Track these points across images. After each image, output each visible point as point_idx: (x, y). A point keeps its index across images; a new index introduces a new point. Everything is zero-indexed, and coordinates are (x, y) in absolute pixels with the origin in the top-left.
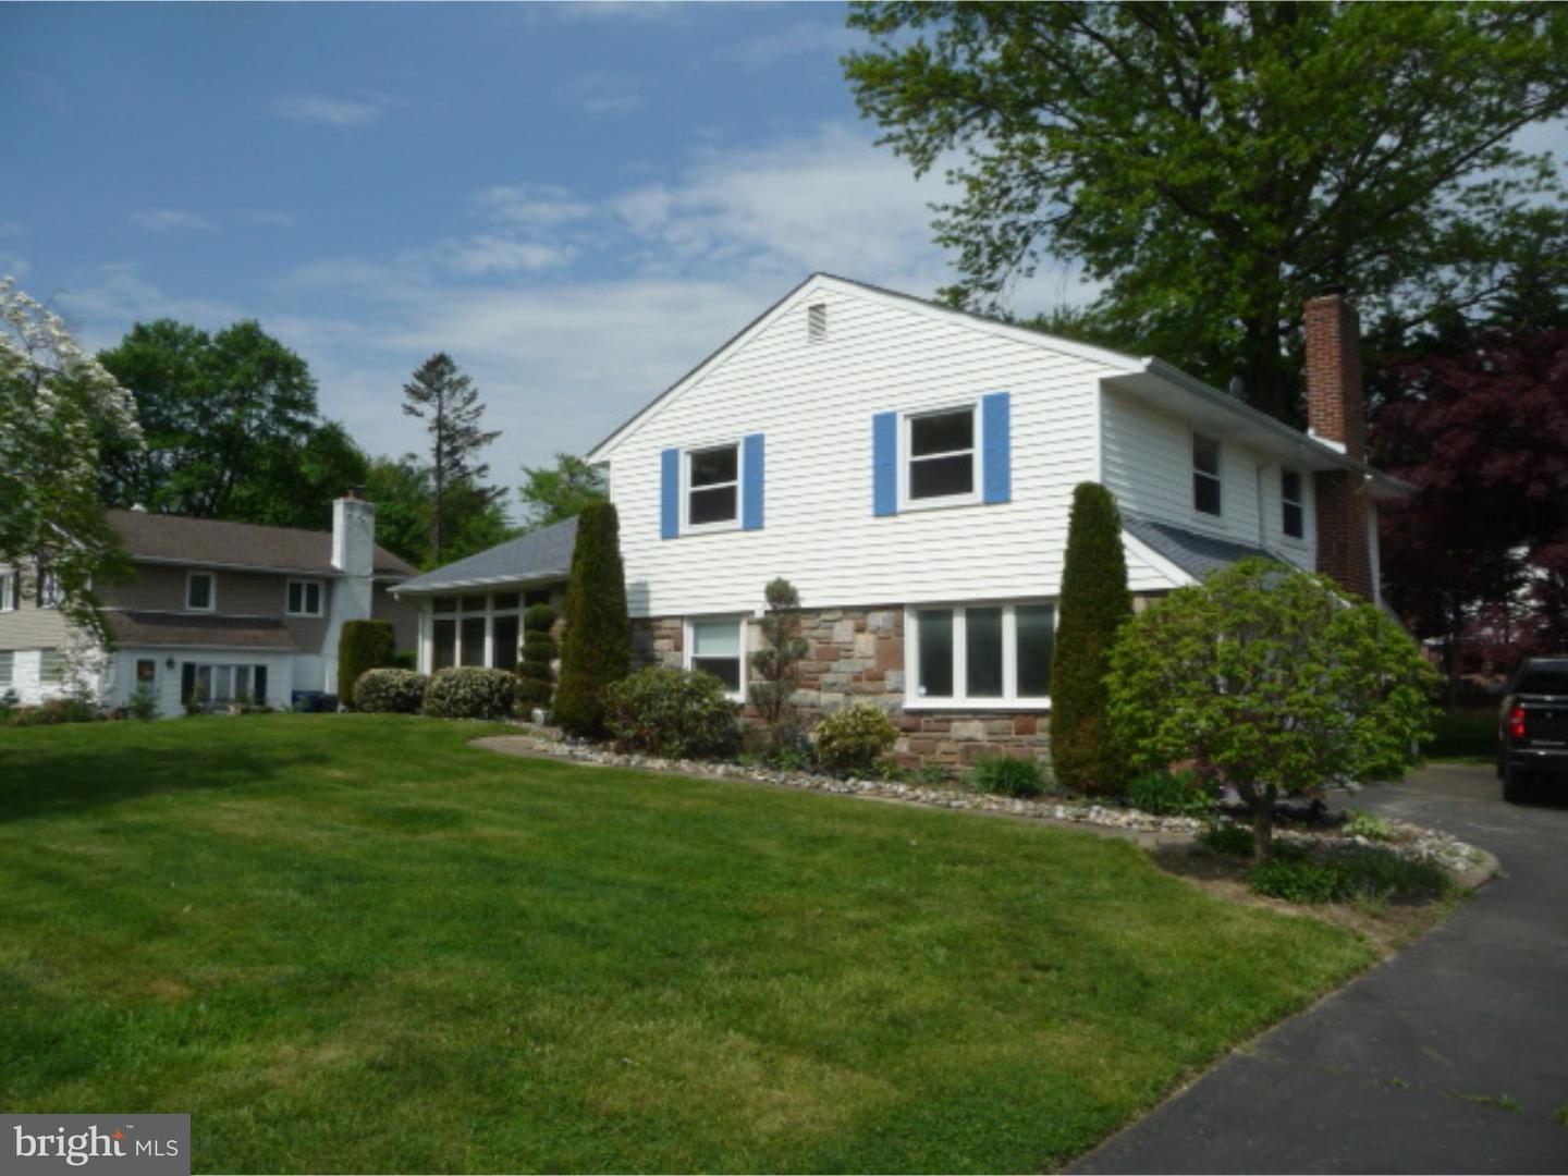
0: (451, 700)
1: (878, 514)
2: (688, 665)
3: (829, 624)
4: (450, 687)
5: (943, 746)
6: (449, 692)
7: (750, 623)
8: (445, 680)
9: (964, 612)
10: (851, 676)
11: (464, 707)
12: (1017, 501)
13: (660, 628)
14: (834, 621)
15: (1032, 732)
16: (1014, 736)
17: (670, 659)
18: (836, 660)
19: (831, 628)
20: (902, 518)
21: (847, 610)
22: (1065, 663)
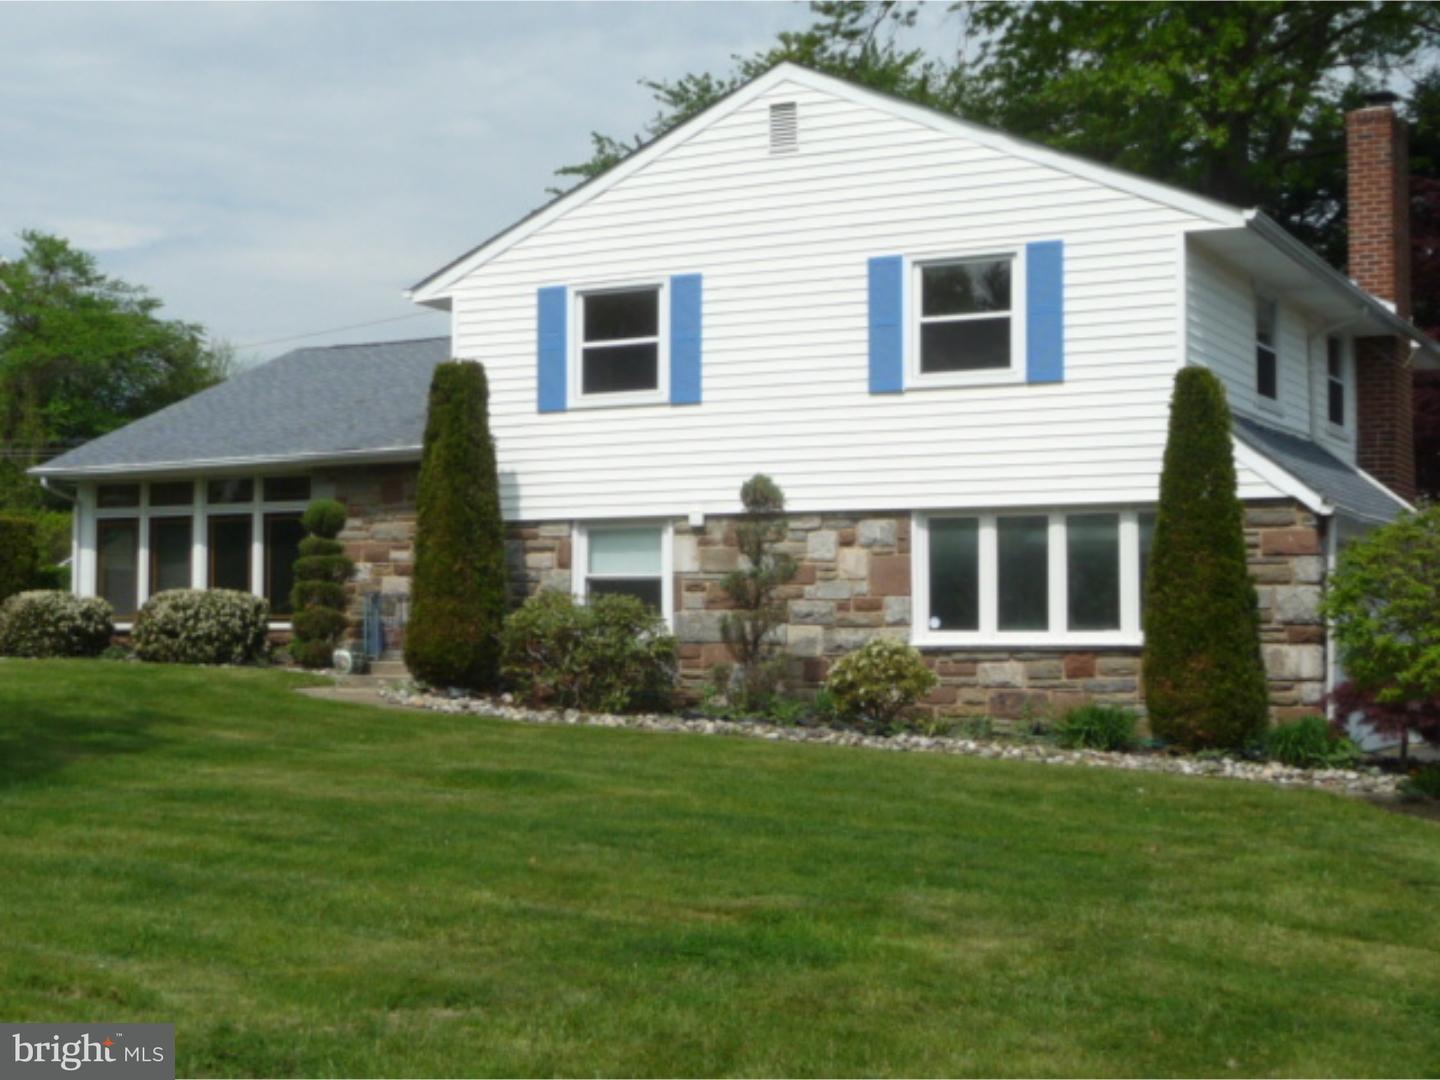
0: (188, 638)
1: (875, 390)
2: (579, 588)
3: (800, 534)
4: (186, 620)
5: (967, 694)
6: (183, 626)
7: (678, 532)
8: (175, 608)
9: (994, 522)
10: (832, 604)
11: (209, 649)
12: (1070, 381)
13: (535, 537)
14: (808, 530)
15: (1091, 675)
16: (1064, 680)
17: (550, 579)
18: (811, 582)
19: (804, 540)
20: (908, 397)
21: (827, 517)
22: (1167, 589)
